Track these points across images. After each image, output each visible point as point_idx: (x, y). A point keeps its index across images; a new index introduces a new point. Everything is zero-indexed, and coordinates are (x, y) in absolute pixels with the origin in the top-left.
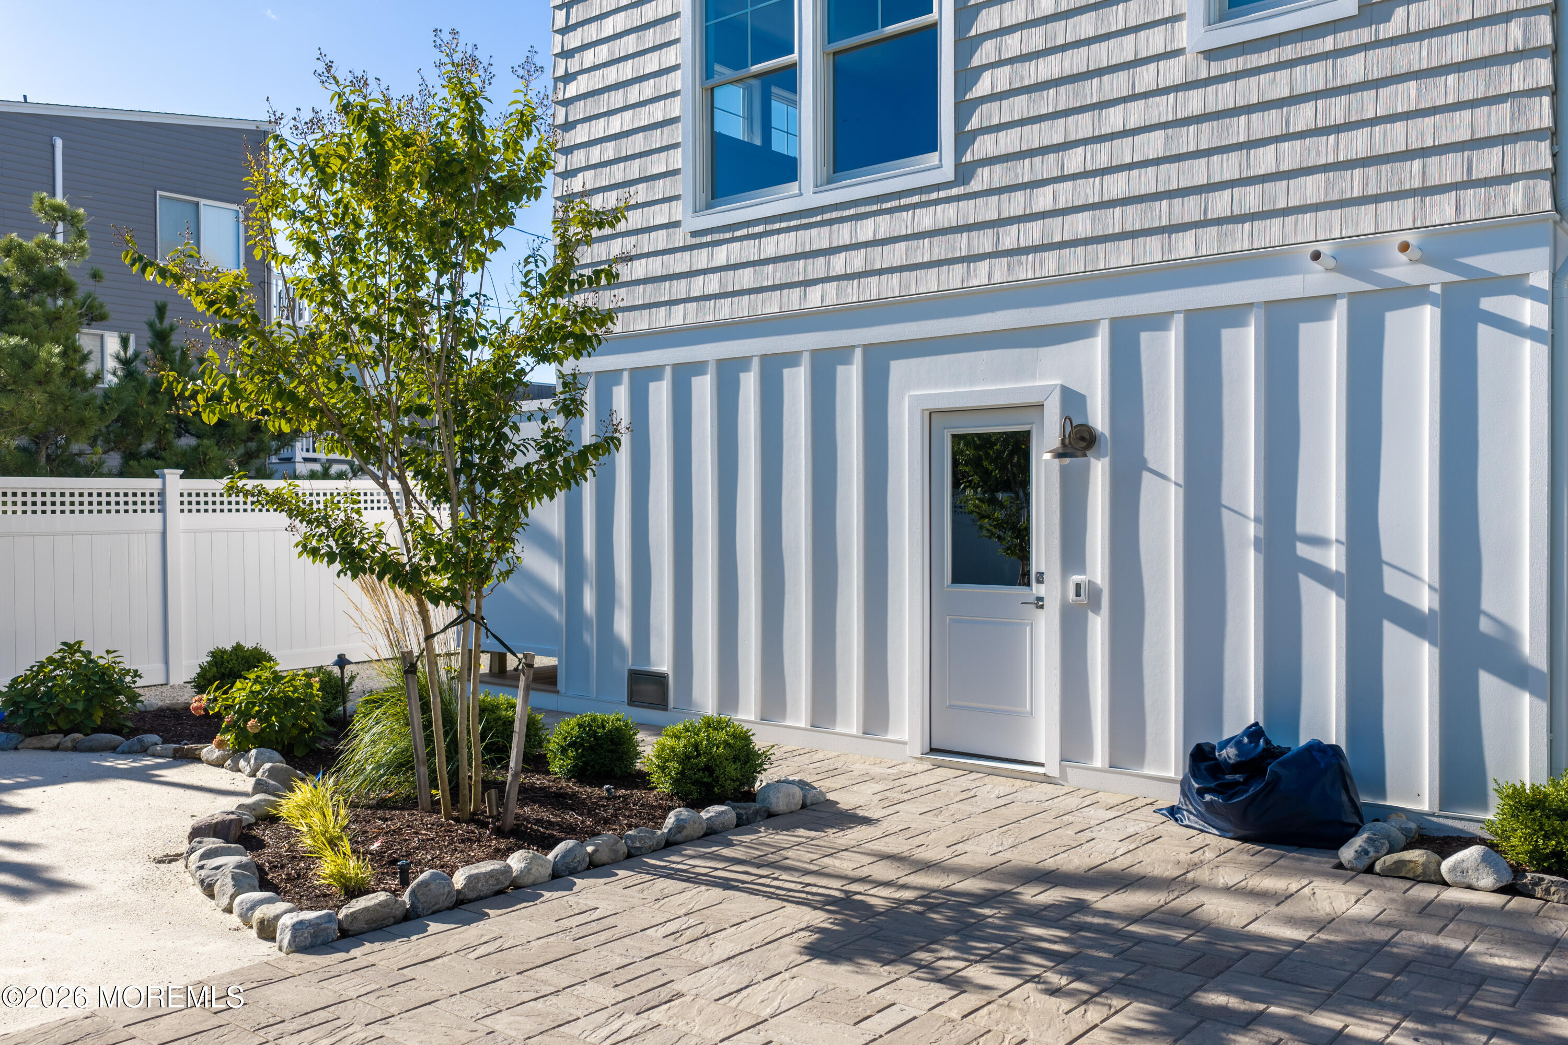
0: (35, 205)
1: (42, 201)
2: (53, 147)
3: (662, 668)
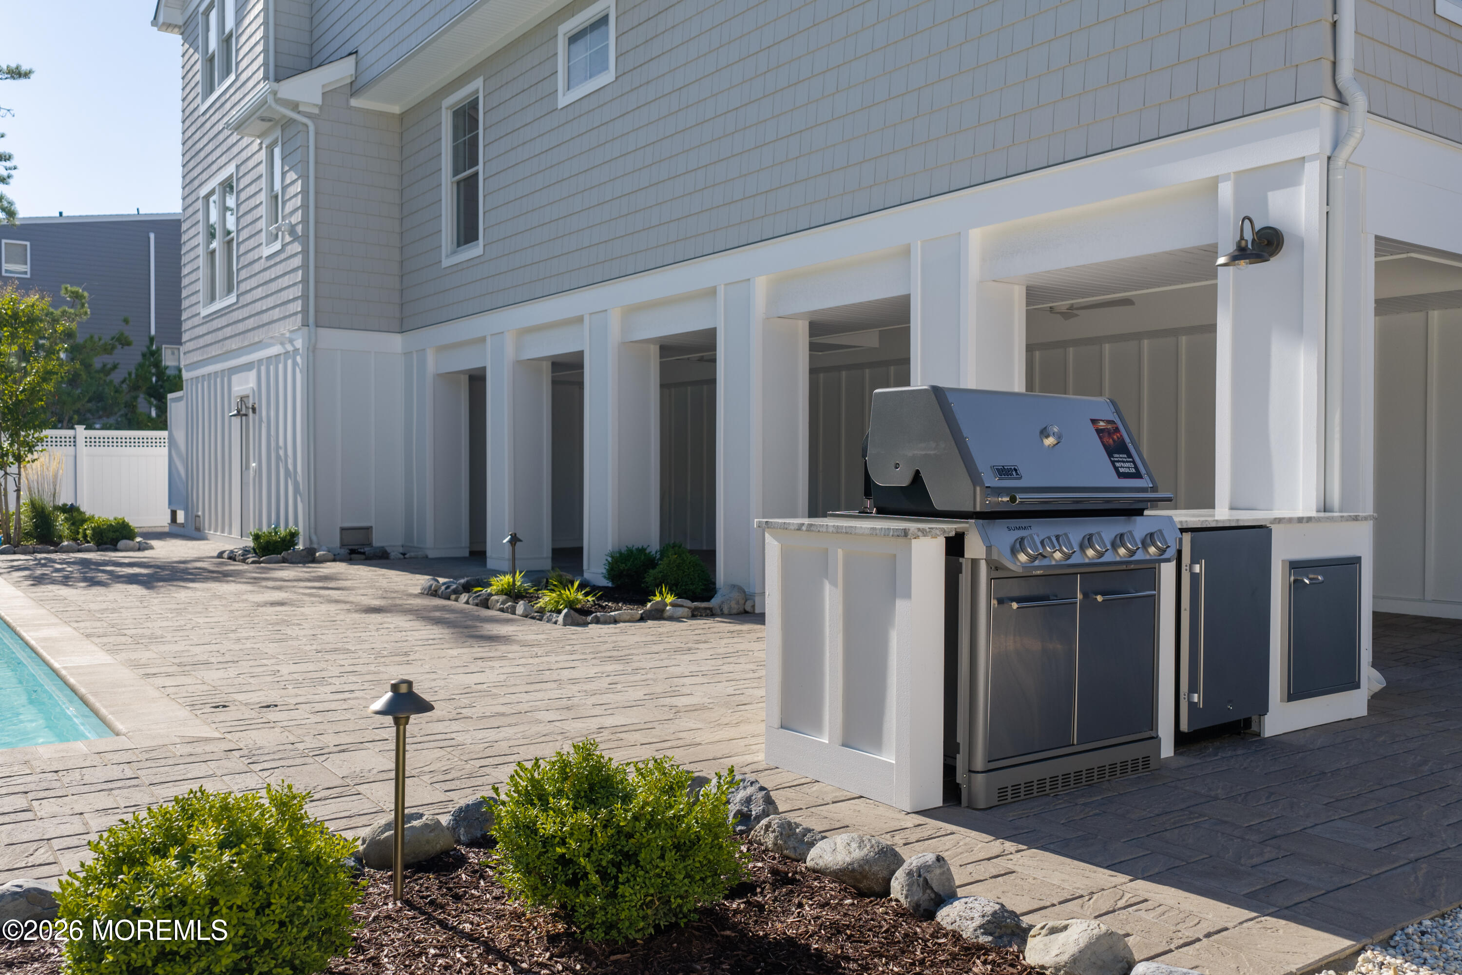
0: (63, 292)
1: (66, 289)
2: (149, 238)
3: (200, 513)
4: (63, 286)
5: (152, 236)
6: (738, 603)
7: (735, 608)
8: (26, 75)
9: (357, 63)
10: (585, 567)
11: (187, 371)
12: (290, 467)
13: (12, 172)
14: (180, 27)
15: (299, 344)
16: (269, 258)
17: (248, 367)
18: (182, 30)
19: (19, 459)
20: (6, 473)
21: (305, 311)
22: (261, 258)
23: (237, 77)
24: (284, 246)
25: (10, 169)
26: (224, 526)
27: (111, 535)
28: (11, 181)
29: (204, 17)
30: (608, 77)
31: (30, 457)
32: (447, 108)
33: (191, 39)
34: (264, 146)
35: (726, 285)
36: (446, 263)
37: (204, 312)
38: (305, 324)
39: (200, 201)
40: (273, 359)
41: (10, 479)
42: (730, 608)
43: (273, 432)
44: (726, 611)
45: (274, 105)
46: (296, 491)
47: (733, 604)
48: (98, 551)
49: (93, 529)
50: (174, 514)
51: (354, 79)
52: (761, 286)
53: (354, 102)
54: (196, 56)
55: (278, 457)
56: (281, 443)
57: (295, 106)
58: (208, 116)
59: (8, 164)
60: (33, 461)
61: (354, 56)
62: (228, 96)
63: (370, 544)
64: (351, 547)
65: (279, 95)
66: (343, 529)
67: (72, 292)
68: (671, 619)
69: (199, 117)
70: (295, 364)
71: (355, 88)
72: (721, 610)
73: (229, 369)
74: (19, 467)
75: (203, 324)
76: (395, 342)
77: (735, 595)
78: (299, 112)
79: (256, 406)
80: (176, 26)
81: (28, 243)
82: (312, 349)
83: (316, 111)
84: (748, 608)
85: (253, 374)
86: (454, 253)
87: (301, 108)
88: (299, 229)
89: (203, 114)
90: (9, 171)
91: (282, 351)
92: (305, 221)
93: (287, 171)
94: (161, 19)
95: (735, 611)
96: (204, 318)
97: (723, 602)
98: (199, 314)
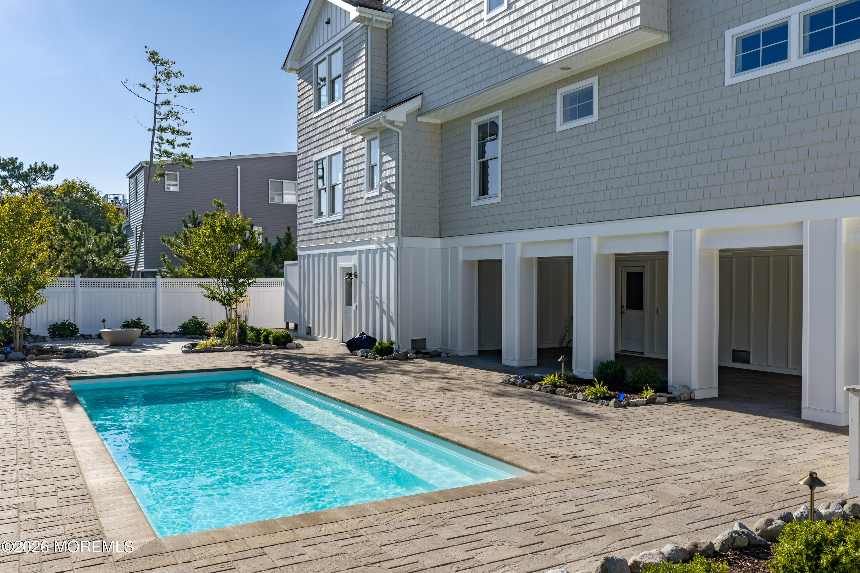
2: (237, 169)
3: (311, 326)
4: (213, 200)
5: (239, 167)
6: (688, 395)
7: (687, 397)
8: (198, 90)
9: (422, 99)
10: (574, 368)
11: (300, 251)
12: (385, 307)
13: (190, 141)
14: (297, 70)
15: (393, 245)
16: (368, 199)
17: (353, 253)
18: (299, 72)
19: (236, 301)
20: (231, 308)
21: (397, 229)
22: (363, 197)
23: (344, 102)
24: (381, 194)
25: (189, 139)
26: (331, 332)
27: (282, 340)
28: (189, 146)
29: (316, 67)
30: (594, 118)
31: (241, 300)
32: (475, 124)
33: (306, 76)
34: (366, 140)
35: (675, 231)
36: (473, 204)
37: (315, 222)
38: (397, 235)
39: (313, 162)
40: (372, 251)
41: (233, 311)
42: (684, 397)
43: (371, 288)
44: (683, 399)
45: (383, 123)
46: (389, 319)
47: (686, 395)
48: (278, 349)
49: (274, 337)
50: (287, 324)
51: (420, 107)
52: (698, 233)
53: (420, 119)
54: (310, 87)
55: (374, 302)
56: (377, 294)
57: (392, 123)
58: (319, 119)
59: (188, 137)
60: (243, 301)
61: (421, 95)
62: (336, 110)
63: (425, 348)
64: (416, 350)
65: (387, 118)
66: (413, 341)
67: (218, 203)
68: (659, 403)
69: (312, 118)
70: (389, 255)
71: (420, 112)
72: (680, 398)
73: (334, 253)
74: (236, 305)
75: (314, 227)
76: (437, 243)
77: (686, 390)
78: (394, 126)
79: (358, 273)
80: (295, 70)
81: (178, 173)
82: (399, 247)
83: (402, 125)
84: (692, 397)
85: (356, 257)
86: (478, 199)
87: (395, 124)
88: (394, 186)
89: (316, 118)
90: (189, 141)
91: (379, 247)
92: (397, 182)
93: (384, 155)
94: (288, 66)
95: (686, 399)
96: (315, 224)
97: (681, 394)
98: (312, 222)
